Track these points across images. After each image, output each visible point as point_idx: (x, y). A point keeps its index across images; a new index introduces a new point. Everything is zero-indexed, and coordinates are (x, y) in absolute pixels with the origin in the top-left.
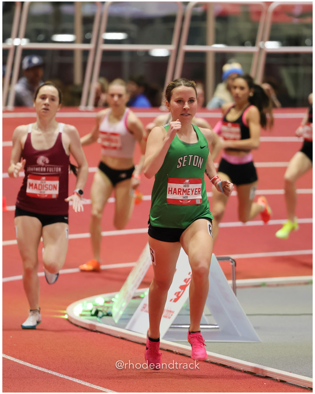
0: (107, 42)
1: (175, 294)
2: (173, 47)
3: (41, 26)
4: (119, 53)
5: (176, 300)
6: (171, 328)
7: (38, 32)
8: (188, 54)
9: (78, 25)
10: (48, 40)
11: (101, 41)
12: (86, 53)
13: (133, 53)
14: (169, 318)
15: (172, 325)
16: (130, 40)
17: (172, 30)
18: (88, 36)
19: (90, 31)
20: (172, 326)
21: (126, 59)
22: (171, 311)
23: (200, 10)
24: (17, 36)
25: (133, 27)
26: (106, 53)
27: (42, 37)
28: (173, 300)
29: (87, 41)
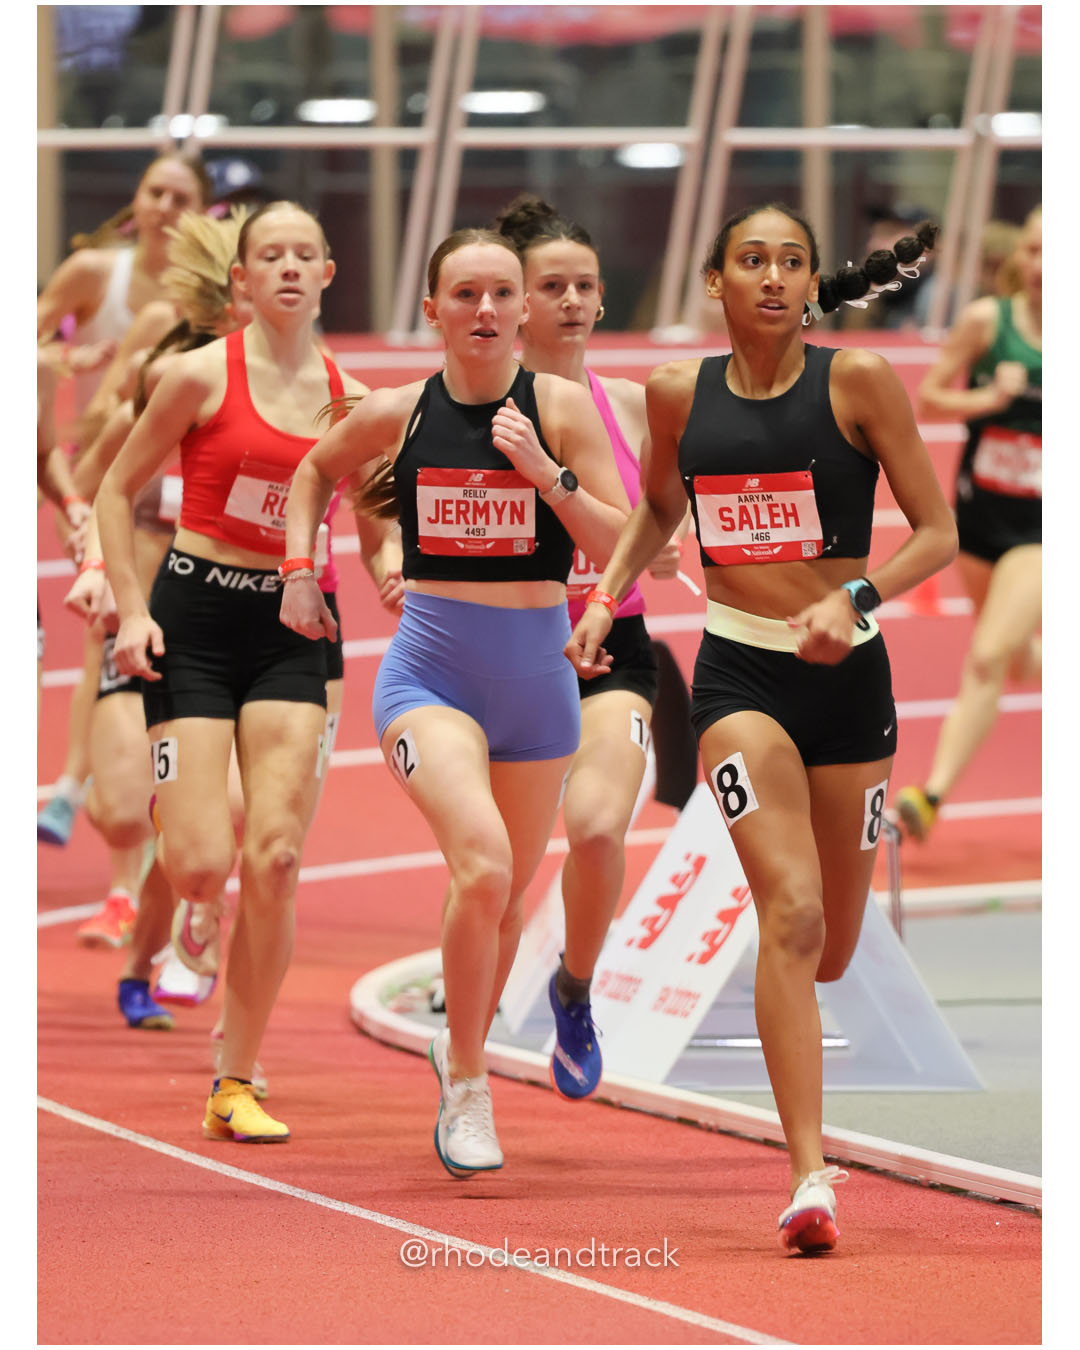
0: (477, 120)
1: (704, 938)
2: (691, 134)
3: (264, 71)
4: (517, 157)
5: (705, 958)
6: (690, 1047)
7: (256, 92)
8: (742, 158)
9: (384, 68)
10: (286, 116)
11: (456, 119)
12: (408, 158)
13: (564, 156)
14: (686, 1015)
15: (696, 1037)
16: (555, 115)
17: (687, 81)
18: (414, 103)
19: (420, 86)
20: (697, 1042)
21: (542, 177)
22: (689, 994)
24: (185, 108)
25: (561, 73)
26: (474, 158)
27: (266, 108)
28: (696, 959)
29: (412, 120)
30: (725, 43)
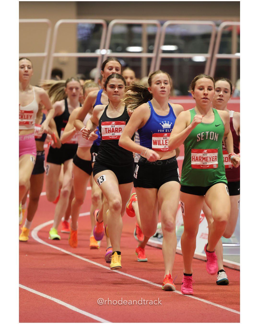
0: (164, 52)
2: (208, 55)
3: (120, 41)
4: (171, 60)
7: (117, 45)
8: (219, 60)
9: (145, 41)
10: (124, 51)
11: (160, 51)
12: (149, 60)
13: (181, 59)
16: (179, 51)
17: (208, 44)
18: (150, 48)
19: (153, 44)
21: (176, 64)
23: (227, 30)
24: (104, 48)
25: (181, 42)
26: (163, 59)
27: (120, 48)
29: (151, 51)
30: (216, 36)
